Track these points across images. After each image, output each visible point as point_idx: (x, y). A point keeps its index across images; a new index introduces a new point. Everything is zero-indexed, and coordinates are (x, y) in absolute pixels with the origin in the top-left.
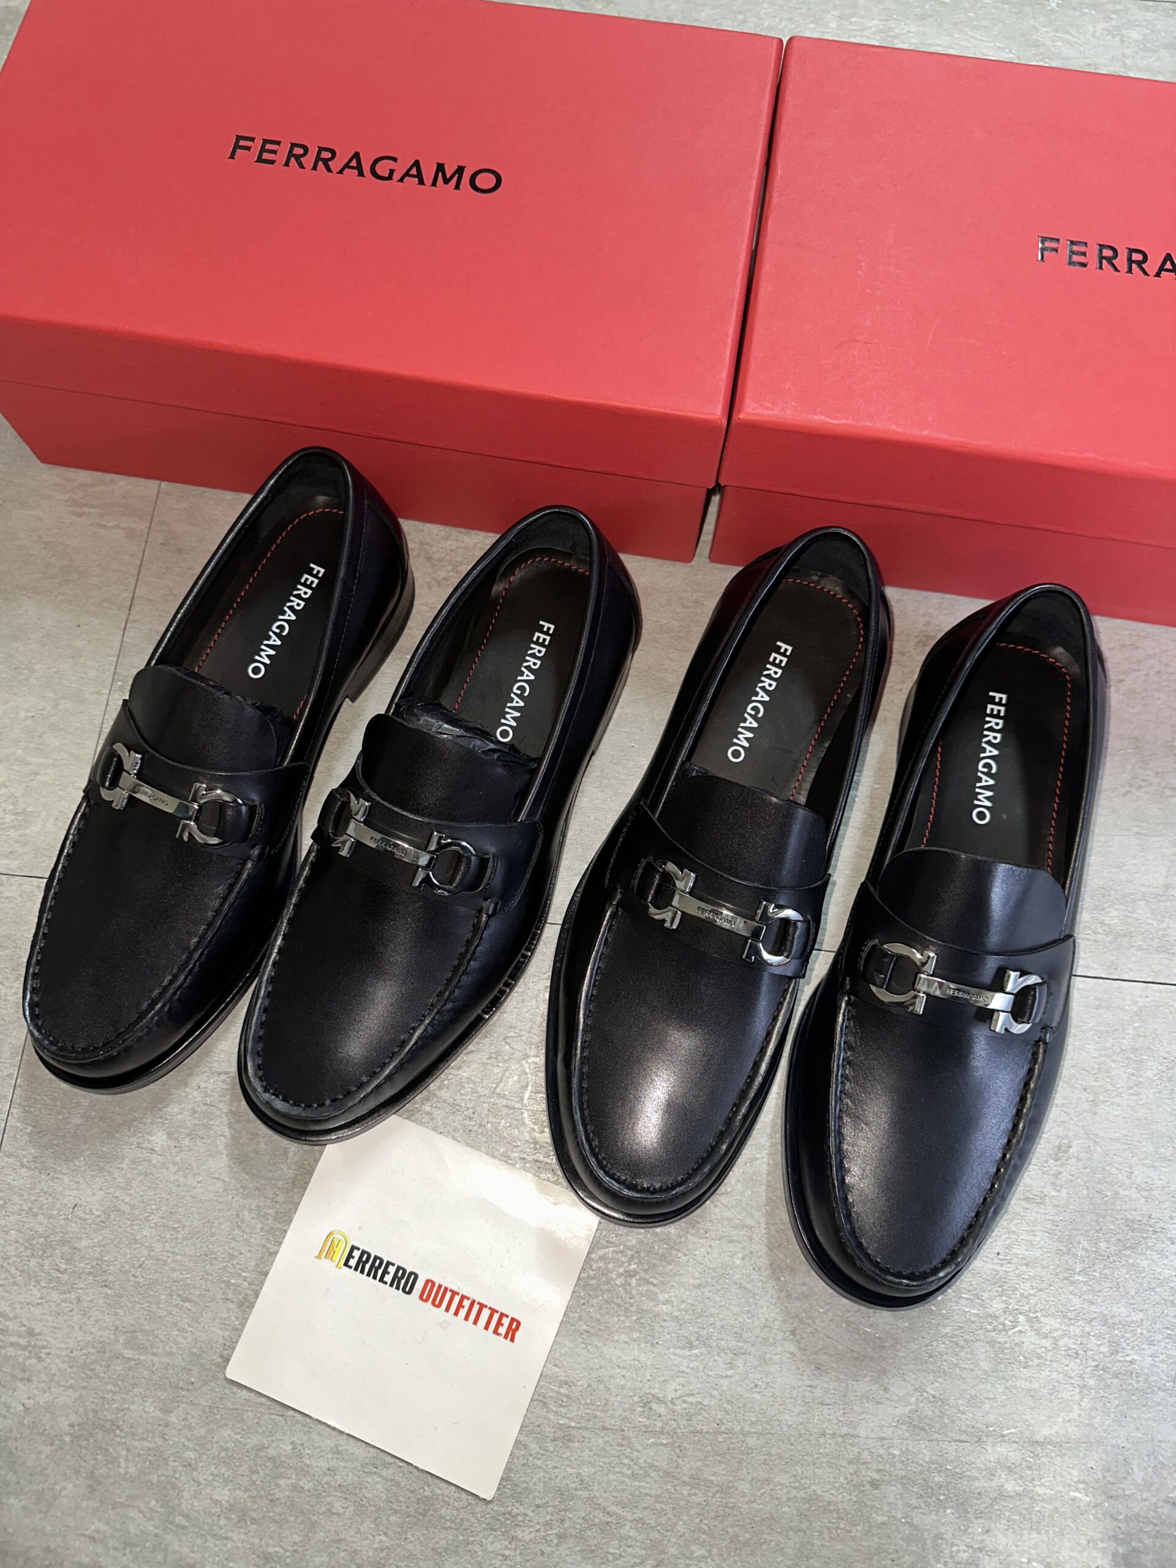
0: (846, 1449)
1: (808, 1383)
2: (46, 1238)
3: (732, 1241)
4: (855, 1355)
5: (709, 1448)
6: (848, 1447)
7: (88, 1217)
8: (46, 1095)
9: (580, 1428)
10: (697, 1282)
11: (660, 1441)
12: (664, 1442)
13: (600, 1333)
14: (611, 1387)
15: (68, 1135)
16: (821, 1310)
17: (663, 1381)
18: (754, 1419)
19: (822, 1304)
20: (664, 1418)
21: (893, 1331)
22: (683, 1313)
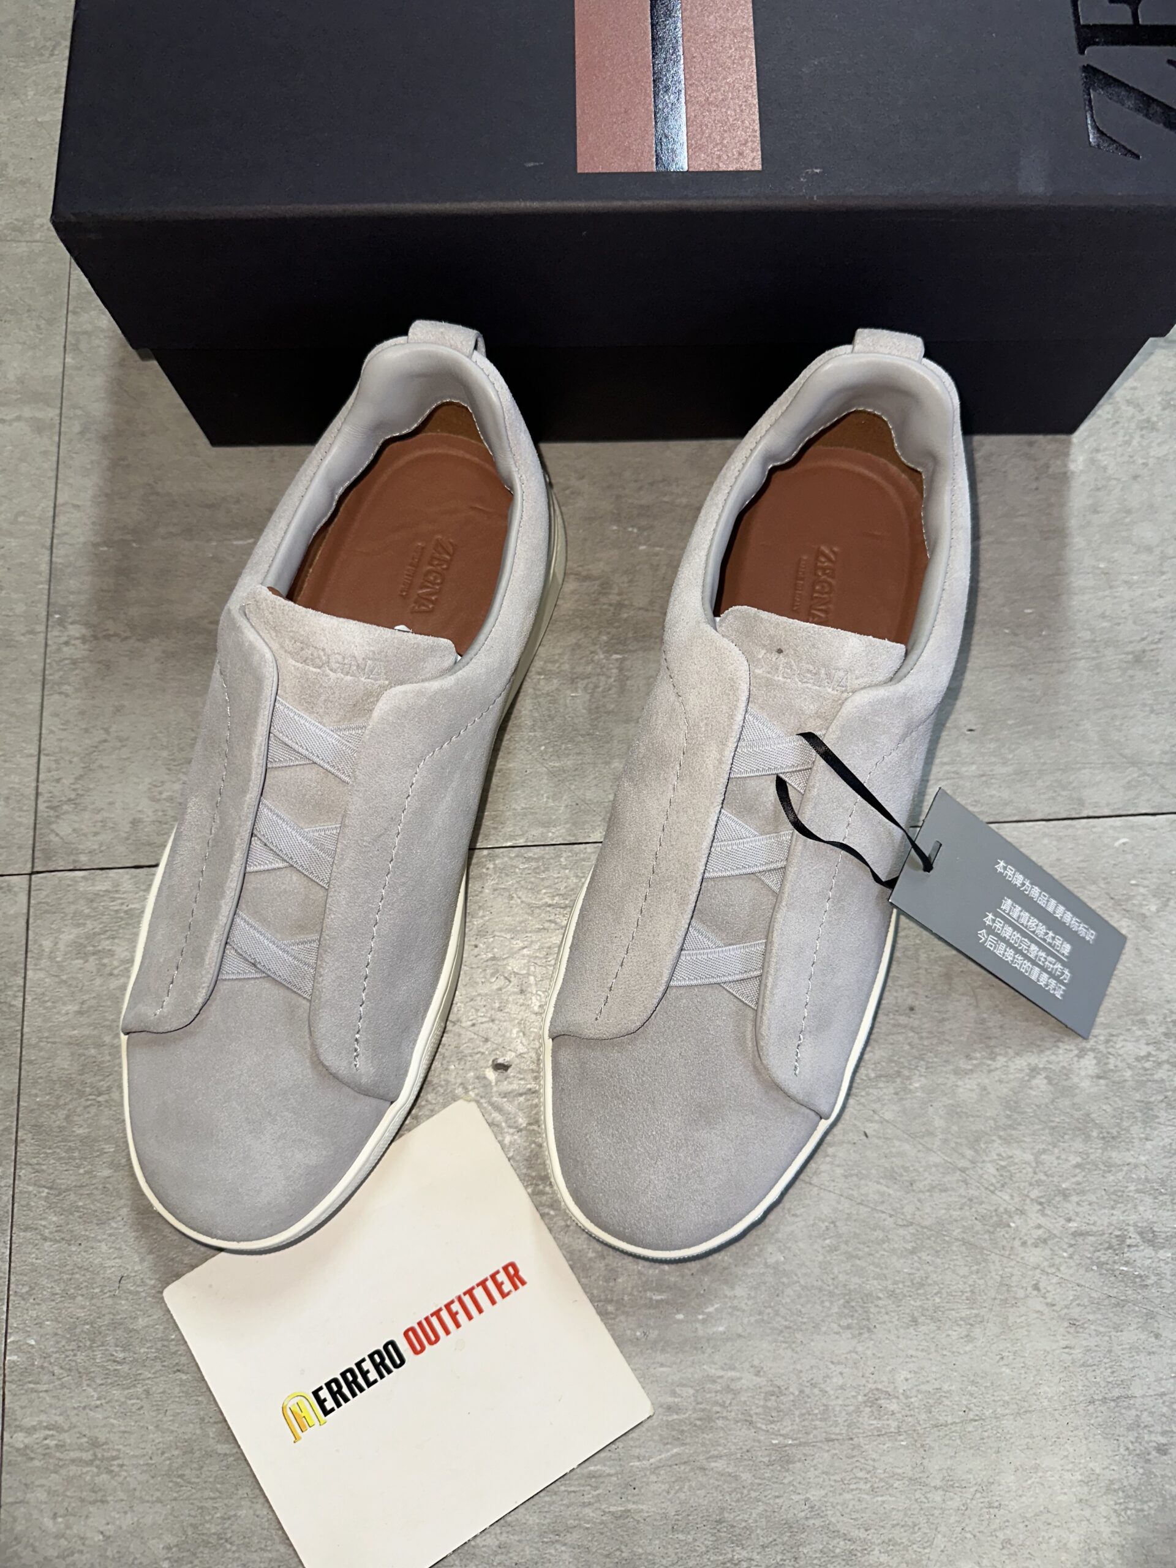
0: (1121, 1414)
1: (1065, 1343)
2: (92, 1323)
3: (946, 1190)
4: (1113, 1301)
5: (958, 1442)
6: (1123, 1411)
7: (140, 1289)
8: (58, 1147)
9: (800, 1445)
10: (909, 1246)
11: (897, 1443)
12: (904, 1443)
13: (804, 1327)
14: (828, 1389)
15: (95, 1192)
16: (1065, 1254)
17: (890, 1372)
18: (1007, 1398)
19: (1065, 1247)
20: (899, 1416)
21: (1154, 1265)
22: (901, 1286)
